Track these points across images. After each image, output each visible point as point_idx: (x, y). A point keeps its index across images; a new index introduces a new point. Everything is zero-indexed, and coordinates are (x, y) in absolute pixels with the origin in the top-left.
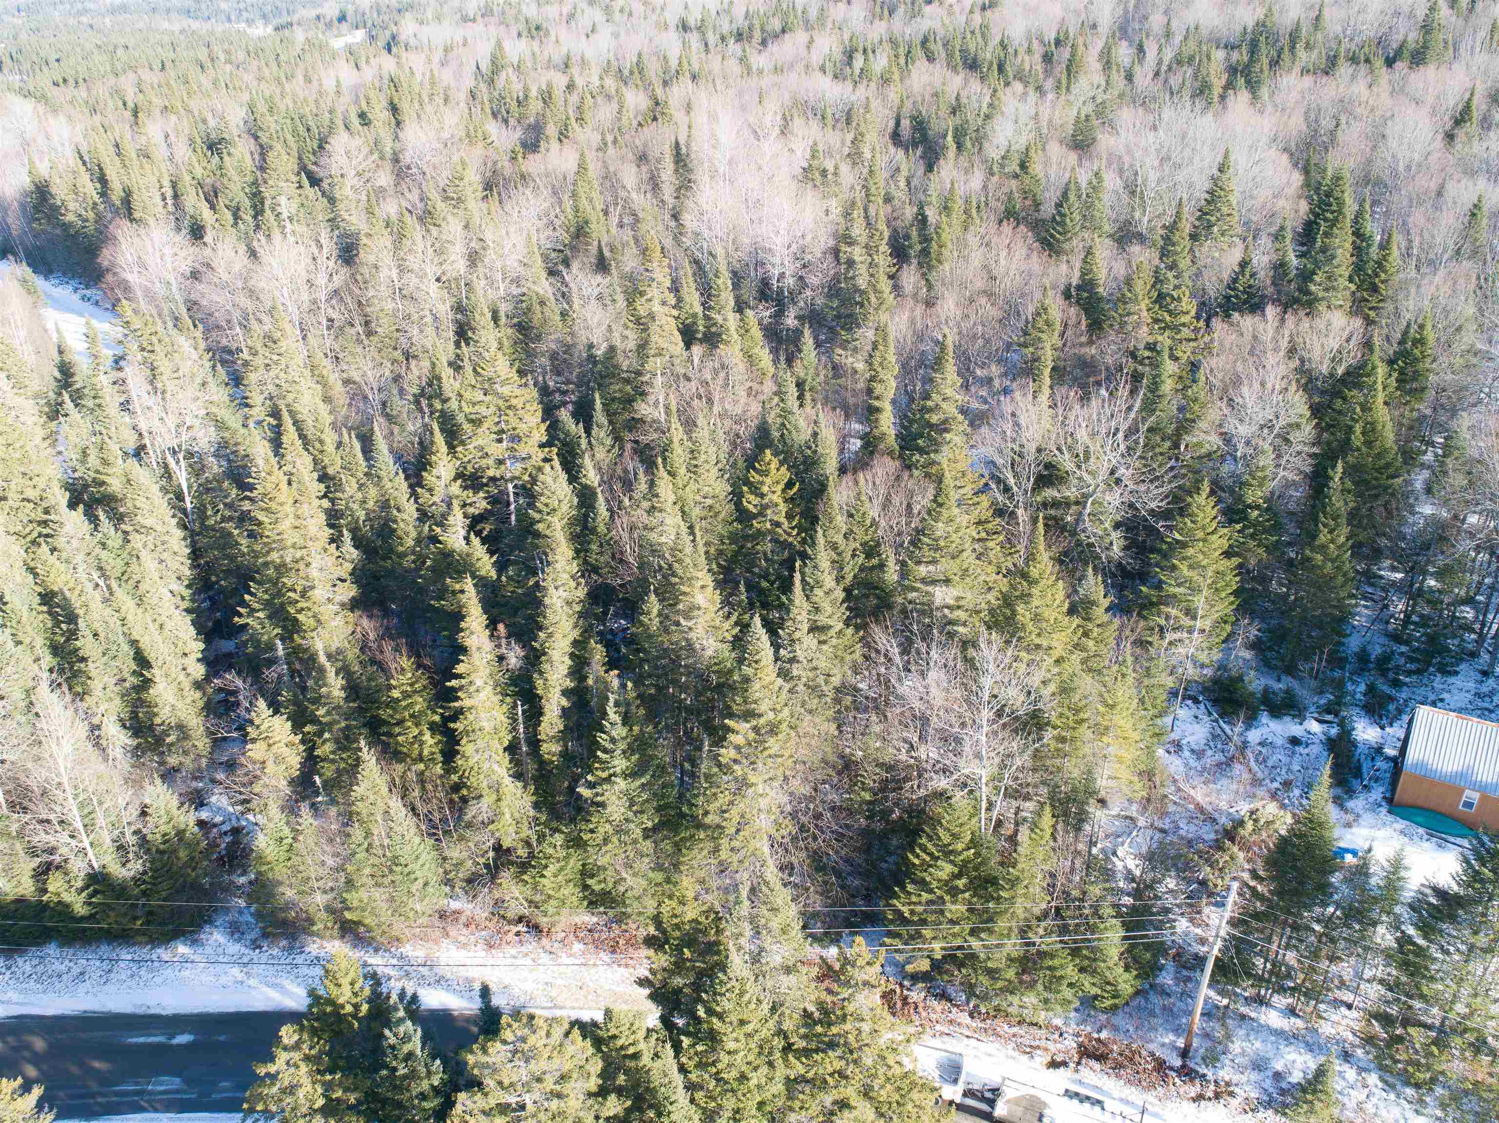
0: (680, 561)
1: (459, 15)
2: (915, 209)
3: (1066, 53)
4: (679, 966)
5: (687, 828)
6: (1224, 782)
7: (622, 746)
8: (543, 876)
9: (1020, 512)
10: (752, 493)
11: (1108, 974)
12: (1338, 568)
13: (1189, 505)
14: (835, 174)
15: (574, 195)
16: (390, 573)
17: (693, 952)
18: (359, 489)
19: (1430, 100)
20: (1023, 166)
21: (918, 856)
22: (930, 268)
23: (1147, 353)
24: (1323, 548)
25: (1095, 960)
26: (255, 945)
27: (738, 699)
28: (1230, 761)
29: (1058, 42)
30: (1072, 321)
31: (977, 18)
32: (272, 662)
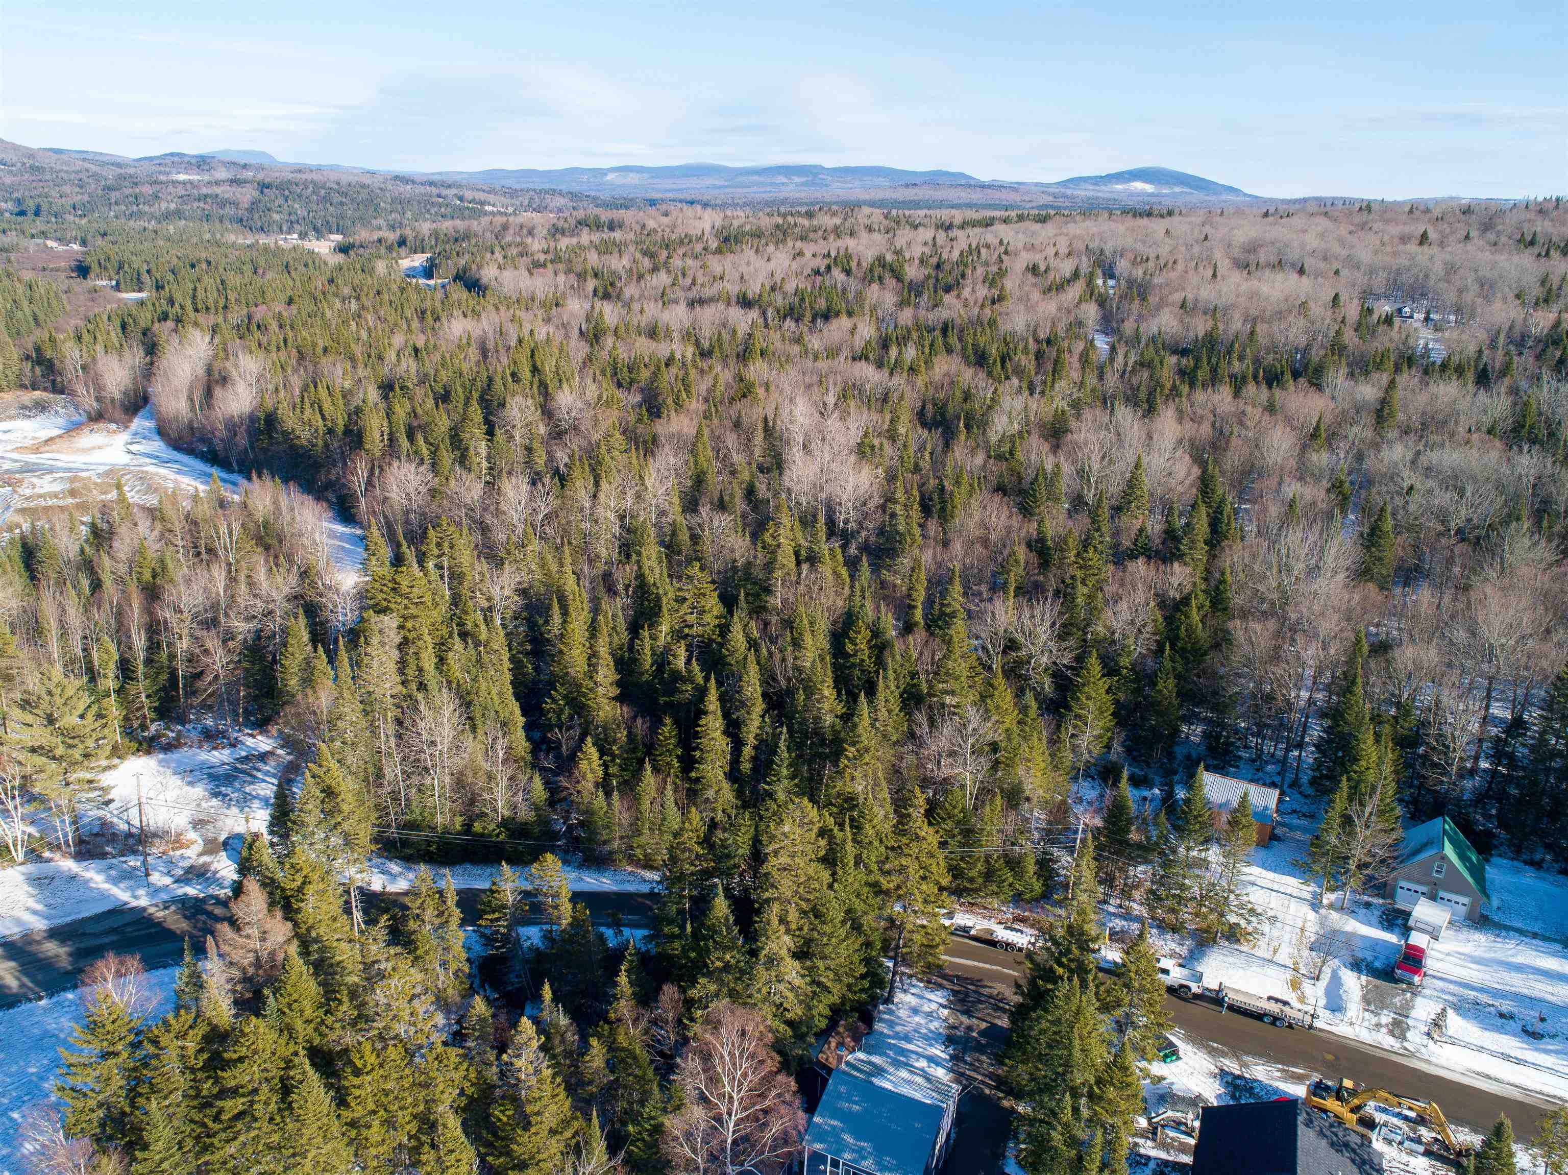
0: (815, 674)
1: (529, 259)
2: (936, 479)
3: (1054, 353)
10: (850, 643)
11: (1028, 880)
13: (1086, 663)
14: (881, 449)
15: (694, 454)
16: (637, 682)
20: (1011, 451)
22: (946, 521)
24: (1161, 691)
27: (851, 736)
29: (1048, 342)
30: (1030, 561)
31: (987, 312)
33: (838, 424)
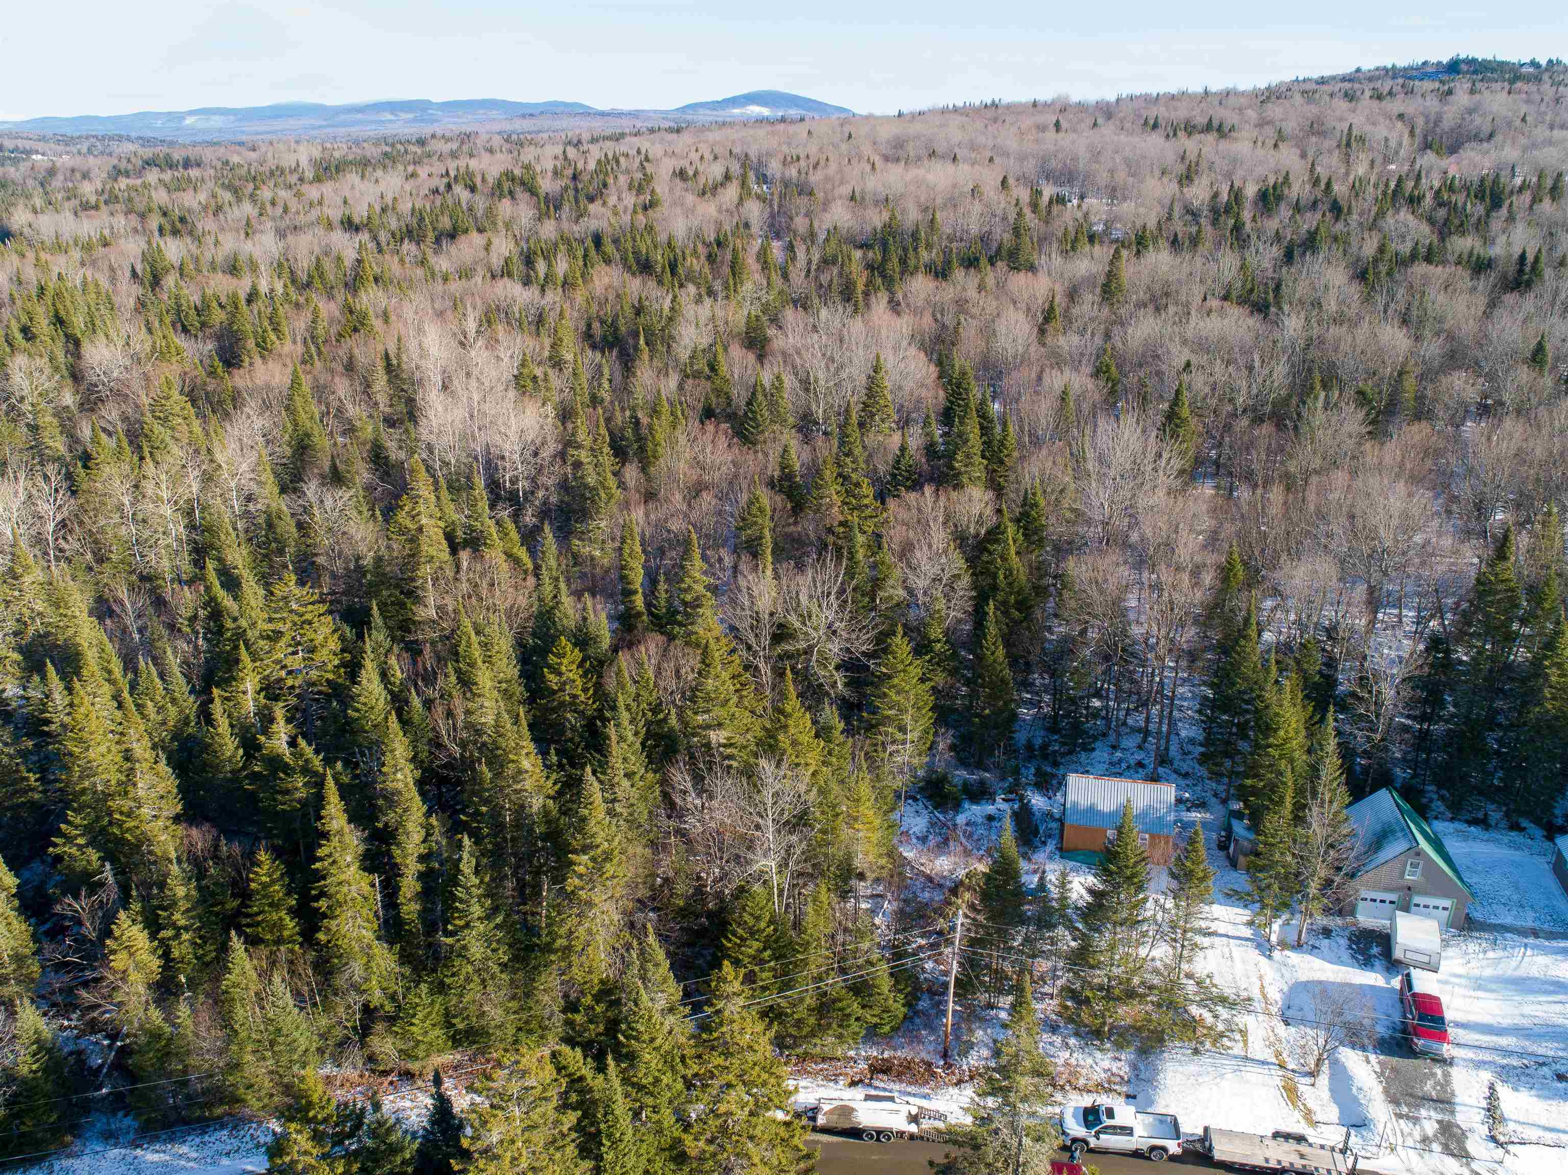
0: (503, 736)
2: (628, 412)
3: (728, 254)
5: (537, 957)
6: (944, 856)
7: (477, 895)
8: (412, 1024)
9: (762, 665)
10: (552, 673)
11: (883, 1005)
13: (890, 645)
14: (546, 380)
15: (291, 410)
18: (158, 713)
20: (713, 367)
22: (649, 463)
23: (841, 529)
25: (873, 995)
26: (135, 1144)
27: (579, 837)
28: (946, 841)
29: (719, 244)
30: (780, 505)
33: (485, 354)
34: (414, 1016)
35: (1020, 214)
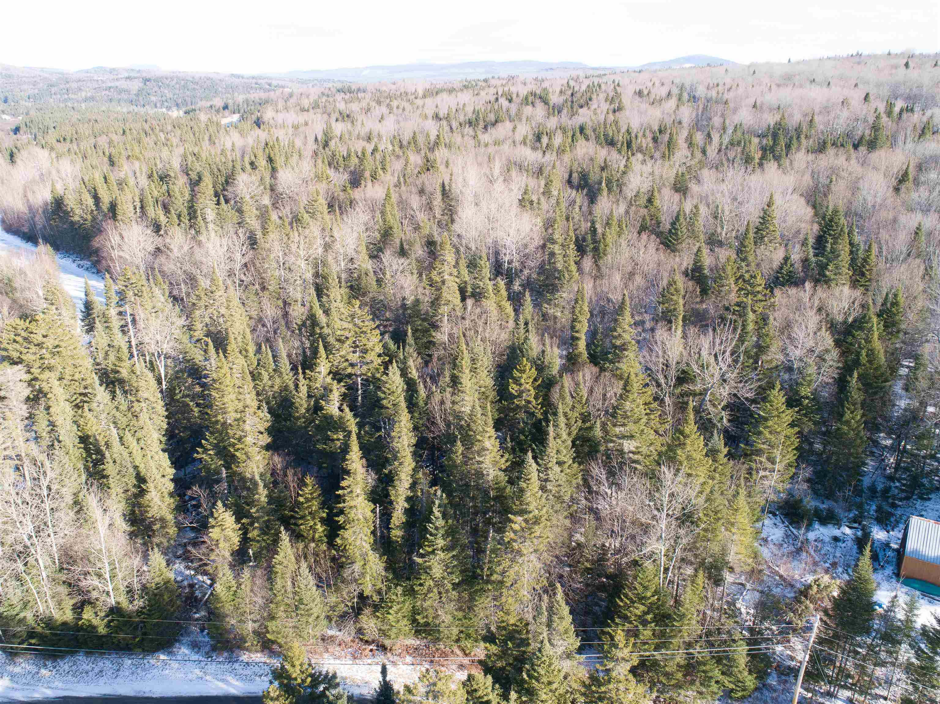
0: (474, 422)
1: (298, 108)
2: (589, 224)
3: (666, 137)
4: (504, 653)
5: (479, 584)
6: (796, 563)
7: (442, 532)
8: (389, 613)
9: (667, 399)
10: (514, 383)
11: (739, 676)
12: (857, 435)
13: (768, 395)
14: (538, 203)
15: (383, 213)
16: (289, 429)
17: (513, 644)
18: (270, 379)
19: (883, 168)
20: (650, 201)
21: (622, 600)
22: (600, 258)
23: (737, 308)
24: (848, 423)
25: (731, 667)
26: (208, 655)
27: (517, 503)
28: (799, 551)
29: (660, 132)
30: (691, 289)
31: (611, 117)
32: (218, 481)
33: (503, 187)
34: (391, 607)
35: (878, 117)
